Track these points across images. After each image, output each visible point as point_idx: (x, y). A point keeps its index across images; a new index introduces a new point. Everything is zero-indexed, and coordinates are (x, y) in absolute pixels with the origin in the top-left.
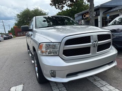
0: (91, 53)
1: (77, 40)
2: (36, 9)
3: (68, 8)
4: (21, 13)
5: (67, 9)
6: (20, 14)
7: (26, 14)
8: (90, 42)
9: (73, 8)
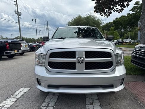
0: (77, 70)
1: (60, 54)
2: (88, 15)
3: (131, 13)
4: (73, 20)
5: (129, 13)
6: (71, 22)
7: (77, 22)
8: (75, 58)
9: (137, 13)
